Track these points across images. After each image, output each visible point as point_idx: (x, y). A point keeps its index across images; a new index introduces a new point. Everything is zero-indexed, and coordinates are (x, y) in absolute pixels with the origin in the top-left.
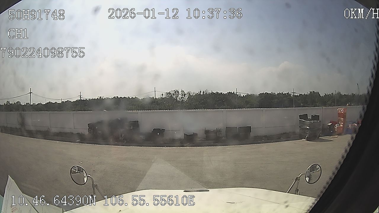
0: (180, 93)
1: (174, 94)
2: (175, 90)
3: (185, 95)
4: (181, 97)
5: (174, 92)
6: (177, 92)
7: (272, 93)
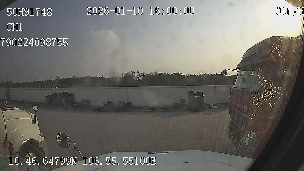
0: (136, 74)
1: (131, 75)
2: (132, 71)
3: (140, 75)
4: (137, 77)
5: (131, 73)
6: (133, 73)
7: (210, 74)
